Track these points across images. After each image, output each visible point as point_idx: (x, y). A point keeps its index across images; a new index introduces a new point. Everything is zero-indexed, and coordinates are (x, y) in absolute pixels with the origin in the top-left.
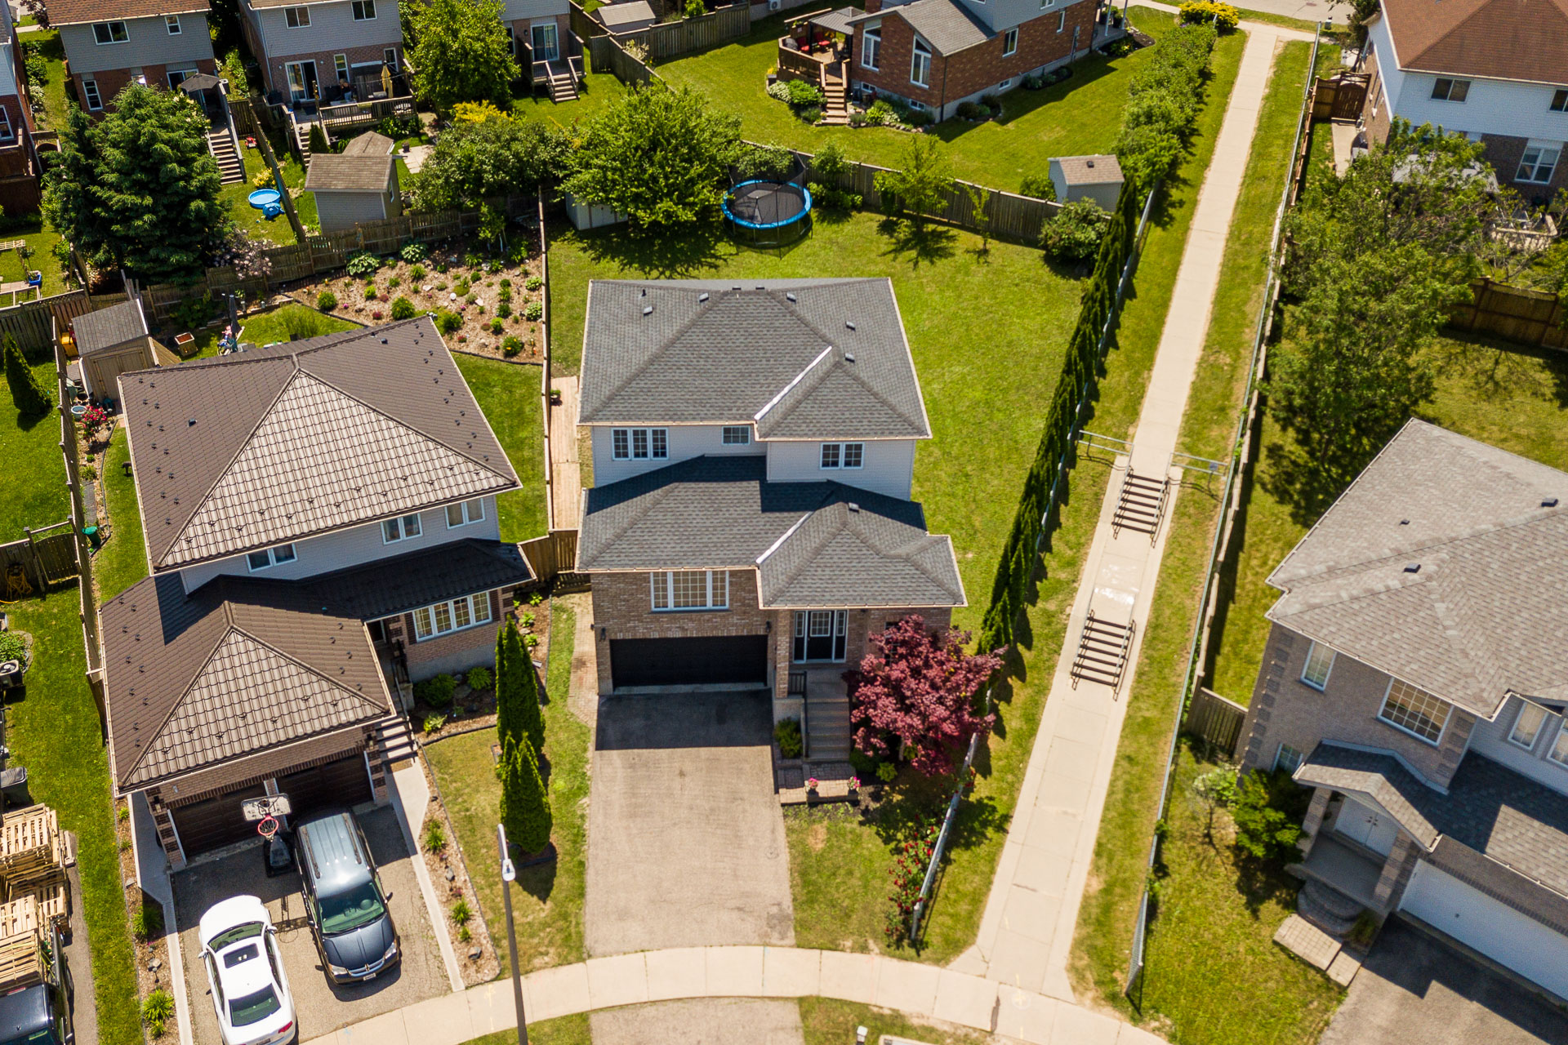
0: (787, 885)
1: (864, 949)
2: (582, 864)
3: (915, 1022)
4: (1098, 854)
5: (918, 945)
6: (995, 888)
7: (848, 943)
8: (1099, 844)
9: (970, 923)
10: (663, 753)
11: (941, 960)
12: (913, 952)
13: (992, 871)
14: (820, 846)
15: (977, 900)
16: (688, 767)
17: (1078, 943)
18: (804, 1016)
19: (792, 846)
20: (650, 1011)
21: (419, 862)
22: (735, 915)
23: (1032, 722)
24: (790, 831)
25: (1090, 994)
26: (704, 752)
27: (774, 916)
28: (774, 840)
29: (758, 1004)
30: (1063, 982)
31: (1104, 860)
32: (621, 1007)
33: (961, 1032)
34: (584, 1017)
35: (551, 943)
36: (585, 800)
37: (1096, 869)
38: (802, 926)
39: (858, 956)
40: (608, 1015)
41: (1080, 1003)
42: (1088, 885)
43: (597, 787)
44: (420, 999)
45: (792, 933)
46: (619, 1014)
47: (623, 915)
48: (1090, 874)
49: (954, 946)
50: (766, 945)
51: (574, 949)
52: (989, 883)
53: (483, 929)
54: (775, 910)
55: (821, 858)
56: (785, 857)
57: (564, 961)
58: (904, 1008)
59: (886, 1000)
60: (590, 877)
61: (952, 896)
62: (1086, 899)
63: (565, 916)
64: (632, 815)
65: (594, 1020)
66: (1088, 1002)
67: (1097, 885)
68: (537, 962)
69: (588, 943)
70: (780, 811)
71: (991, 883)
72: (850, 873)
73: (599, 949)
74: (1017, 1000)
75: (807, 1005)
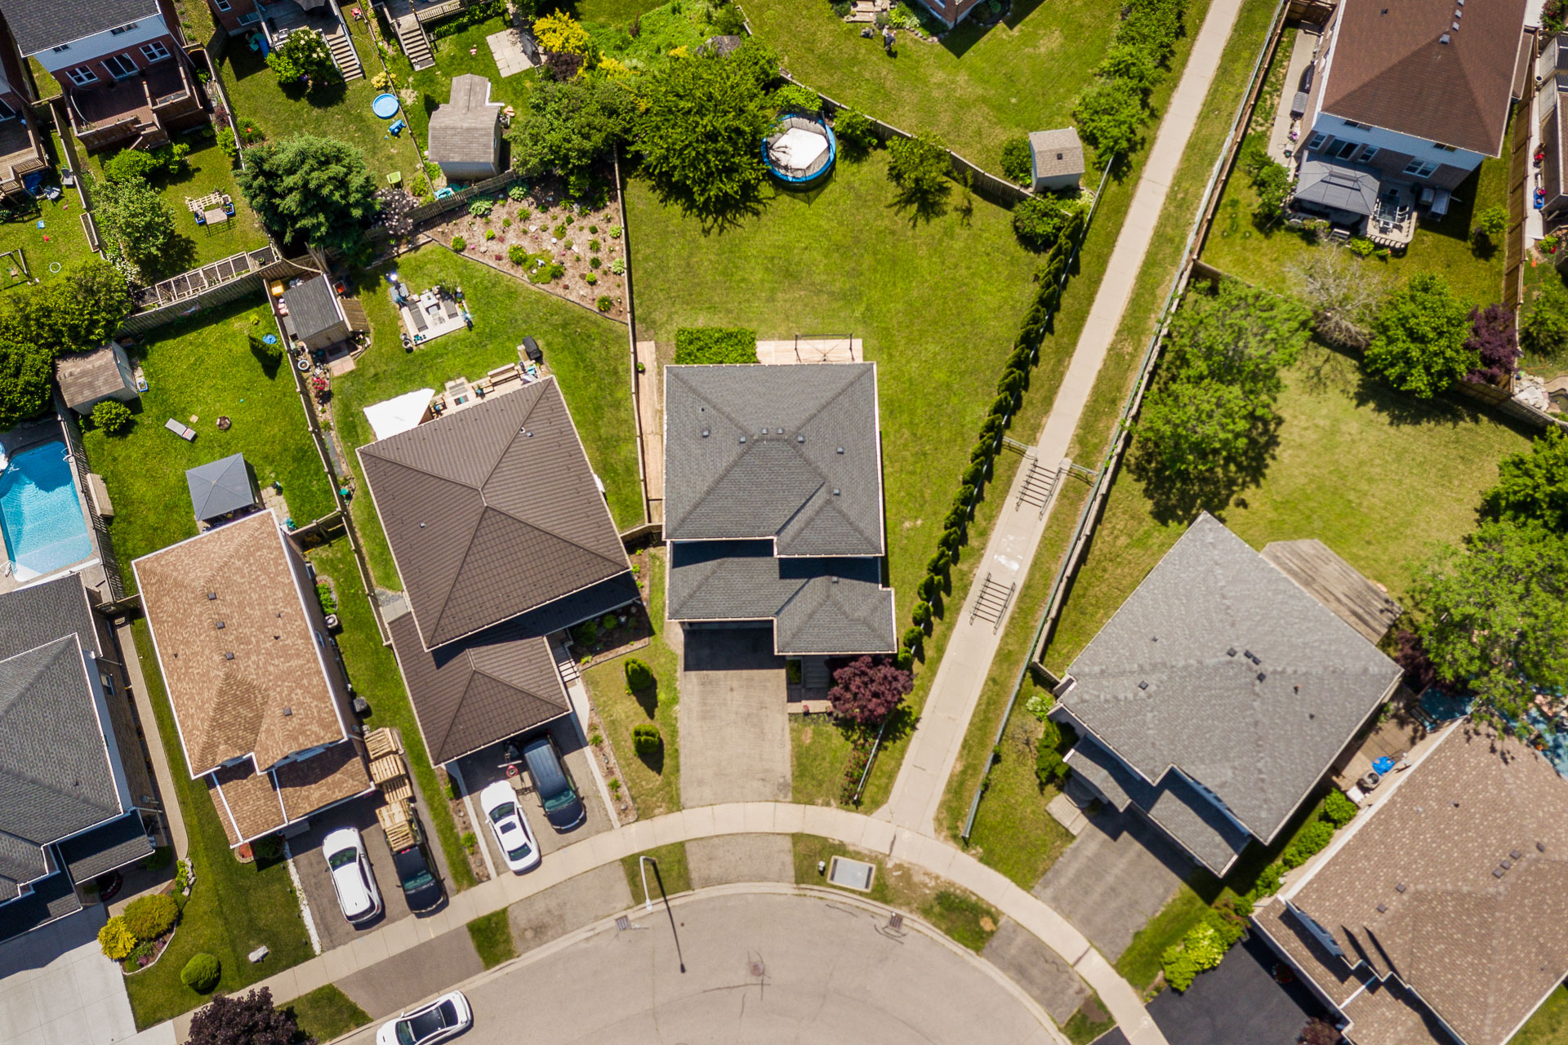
0: (788, 765)
1: (828, 804)
2: (677, 750)
3: (851, 848)
4: (963, 747)
5: (858, 803)
6: (902, 768)
7: (820, 801)
8: (965, 741)
9: (886, 791)
10: (721, 673)
11: (868, 812)
12: (854, 807)
13: (903, 758)
14: (808, 741)
15: (892, 777)
16: (735, 684)
17: (943, 804)
18: (794, 844)
19: (793, 740)
20: (716, 841)
21: (588, 750)
22: (760, 783)
23: (941, 650)
24: (792, 730)
25: (944, 834)
26: (745, 673)
27: (781, 784)
28: (783, 736)
29: (771, 837)
30: (930, 826)
31: (966, 752)
32: (702, 839)
33: (873, 855)
34: (682, 844)
35: (663, 801)
36: (677, 708)
37: (961, 756)
38: (796, 790)
39: (825, 809)
40: (694, 843)
41: (937, 839)
42: (954, 767)
43: (684, 699)
44: (598, 832)
45: (790, 795)
46: (700, 842)
47: (701, 783)
48: (957, 760)
49: (876, 804)
50: (776, 801)
51: (675, 804)
52: (899, 765)
53: (627, 793)
54: (782, 780)
55: (808, 749)
56: (789, 747)
57: (670, 811)
58: (846, 840)
59: (836, 835)
60: (682, 760)
61: (879, 774)
62: (952, 776)
63: (669, 784)
64: (704, 718)
65: (687, 846)
66: (942, 838)
67: (959, 767)
68: (657, 811)
69: (682, 800)
70: (787, 716)
71: (901, 764)
72: (824, 759)
73: (689, 804)
74: (905, 836)
75: (797, 838)
